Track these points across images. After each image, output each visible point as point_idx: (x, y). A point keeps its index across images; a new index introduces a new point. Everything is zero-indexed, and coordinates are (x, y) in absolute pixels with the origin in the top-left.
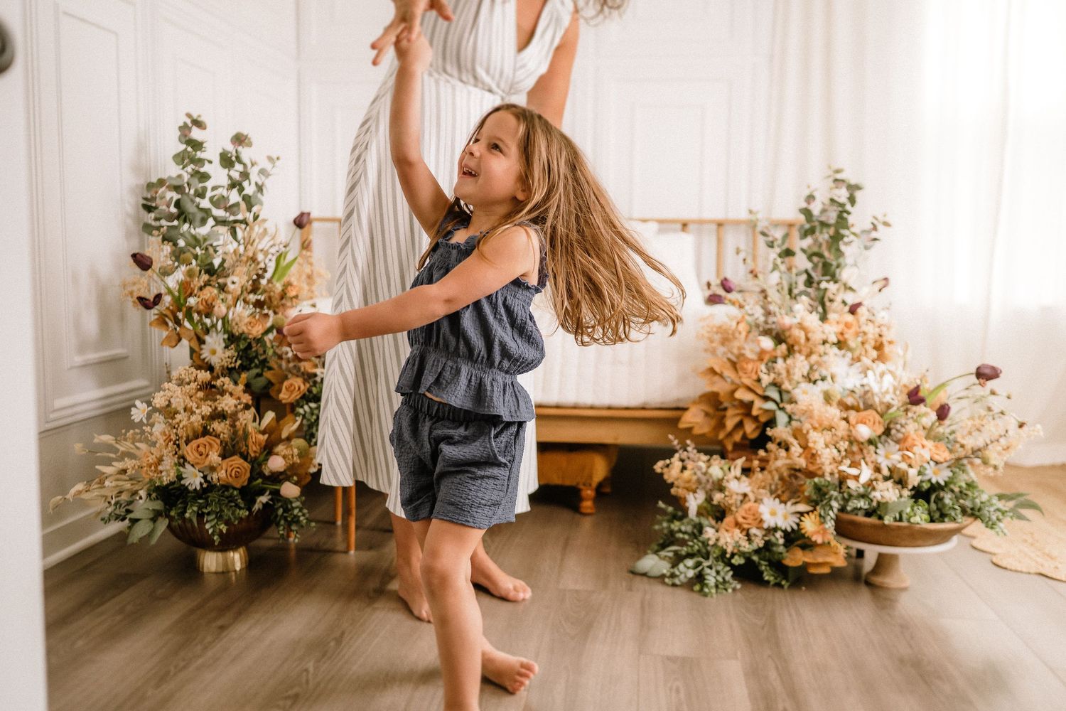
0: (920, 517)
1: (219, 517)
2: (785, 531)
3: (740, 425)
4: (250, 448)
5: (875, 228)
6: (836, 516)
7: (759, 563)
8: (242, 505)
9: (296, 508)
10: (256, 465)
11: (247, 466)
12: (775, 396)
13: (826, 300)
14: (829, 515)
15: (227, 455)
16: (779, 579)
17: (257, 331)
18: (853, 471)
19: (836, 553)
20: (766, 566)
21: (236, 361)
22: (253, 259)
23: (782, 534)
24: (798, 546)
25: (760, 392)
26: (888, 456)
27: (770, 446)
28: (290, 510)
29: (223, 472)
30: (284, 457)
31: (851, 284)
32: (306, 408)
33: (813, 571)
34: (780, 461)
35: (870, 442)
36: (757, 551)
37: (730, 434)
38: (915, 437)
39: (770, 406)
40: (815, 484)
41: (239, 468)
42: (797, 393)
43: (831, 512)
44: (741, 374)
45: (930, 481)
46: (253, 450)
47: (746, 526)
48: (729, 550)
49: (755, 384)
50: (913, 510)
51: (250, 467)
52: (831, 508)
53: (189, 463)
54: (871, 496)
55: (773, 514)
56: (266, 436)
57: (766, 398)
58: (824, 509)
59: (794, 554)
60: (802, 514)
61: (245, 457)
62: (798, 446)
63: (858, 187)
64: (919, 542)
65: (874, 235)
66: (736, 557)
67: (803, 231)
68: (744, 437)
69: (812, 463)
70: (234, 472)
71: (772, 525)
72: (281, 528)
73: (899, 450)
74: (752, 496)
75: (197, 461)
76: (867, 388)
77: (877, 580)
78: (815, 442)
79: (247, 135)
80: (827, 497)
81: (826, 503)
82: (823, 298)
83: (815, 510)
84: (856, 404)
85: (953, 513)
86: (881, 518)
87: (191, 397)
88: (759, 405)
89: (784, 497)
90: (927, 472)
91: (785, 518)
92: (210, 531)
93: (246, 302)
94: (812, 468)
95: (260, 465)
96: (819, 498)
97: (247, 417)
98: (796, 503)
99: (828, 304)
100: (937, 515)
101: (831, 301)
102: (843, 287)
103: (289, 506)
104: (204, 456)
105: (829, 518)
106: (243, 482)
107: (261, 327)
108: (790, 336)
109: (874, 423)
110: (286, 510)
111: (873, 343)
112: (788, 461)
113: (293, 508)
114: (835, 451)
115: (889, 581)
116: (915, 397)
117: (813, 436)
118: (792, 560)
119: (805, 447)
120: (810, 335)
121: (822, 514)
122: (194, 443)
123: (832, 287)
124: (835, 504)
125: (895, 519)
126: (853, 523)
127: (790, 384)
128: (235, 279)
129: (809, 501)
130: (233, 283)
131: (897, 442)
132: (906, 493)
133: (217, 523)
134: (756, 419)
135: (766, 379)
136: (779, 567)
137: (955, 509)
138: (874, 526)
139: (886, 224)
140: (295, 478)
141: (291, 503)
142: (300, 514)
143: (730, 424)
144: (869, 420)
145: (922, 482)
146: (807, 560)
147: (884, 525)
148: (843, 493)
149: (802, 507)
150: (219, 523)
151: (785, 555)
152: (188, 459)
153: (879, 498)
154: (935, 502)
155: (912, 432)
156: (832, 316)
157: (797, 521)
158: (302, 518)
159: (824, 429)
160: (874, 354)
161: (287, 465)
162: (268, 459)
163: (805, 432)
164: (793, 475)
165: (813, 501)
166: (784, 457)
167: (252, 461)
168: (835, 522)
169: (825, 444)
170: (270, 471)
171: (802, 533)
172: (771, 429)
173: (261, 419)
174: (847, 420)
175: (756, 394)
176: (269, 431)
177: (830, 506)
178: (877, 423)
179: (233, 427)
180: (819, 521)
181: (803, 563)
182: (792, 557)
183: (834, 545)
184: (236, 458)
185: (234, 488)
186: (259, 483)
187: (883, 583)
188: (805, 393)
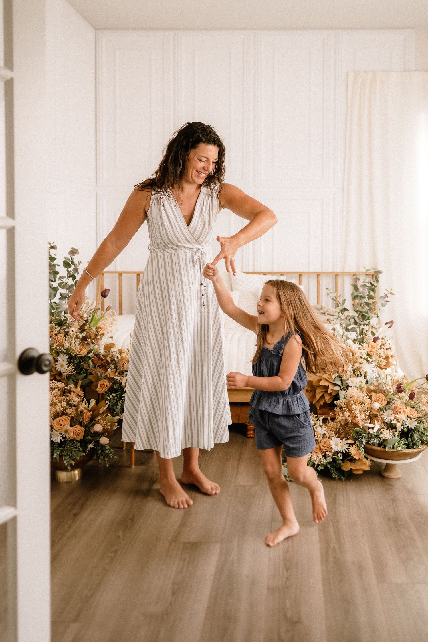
0: (402, 449)
1: (71, 457)
2: (342, 453)
3: (323, 397)
4: (84, 420)
5: (387, 296)
6: (365, 446)
7: (330, 468)
8: (81, 450)
9: (108, 449)
10: (87, 427)
11: (83, 429)
12: (339, 383)
13: (363, 333)
14: (361, 446)
15: (73, 425)
16: (340, 476)
17: (83, 353)
18: (372, 426)
19: (365, 464)
20: (333, 470)
21: (74, 371)
23: (341, 454)
24: (348, 460)
25: (332, 381)
26: (389, 417)
27: (336, 409)
28: (104, 451)
29: (72, 434)
30: (101, 424)
31: (374, 326)
32: (111, 396)
33: (355, 472)
34: (340, 418)
35: (381, 409)
36: (330, 463)
37: (318, 401)
38: (400, 407)
39: (337, 388)
40: (356, 430)
41: (79, 431)
42: (349, 383)
43: (362, 445)
45: (408, 427)
46: (86, 421)
47: (324, 451)
48: (316, 463)
49: (329, 377)
50: (399, 443)
51: (84, 429)
52: (362, 442)
53: (55, 429)
54: (380, 437)
55: (337, 445)
56: (92, 412)
57: (335, 385)
58: (360, 443)
59: (346, 465)
60: (350, 445)
61: (81, 424)
62: (348, 412)
63: (379, 272)
64: (403, 458)
65: (386, 299)
66: (320, 466)
67: (353, 297)
68: (325, 403)
69: (354, 420)
70: (77, 433)
71: (336, 450)
72: (100, 460)
74: (327, 435)
75: (59, 428)
76: (380, 382)
77: (386, 474)
78: (355, 410)
79: (77, 250)
80: (361, 437)
81: (360, 439)
83: (355, 443)
84: (375, 389)
85: (417, 444)
86: (385, 447)
87: (56, 396)
88: (331, 387)
89: (342, 436)
90: (407, 423)
91: (342, 446)
92: (66, 464)
93: (77, 337)
94: (354, 422)
95: (89, 428)
96: (358, 437)
97: (83, 406)
98: (347, 439)
99: (364, 336)
100: (411, 444)
101: (366, 334)
102: (371, 327)
103: (104, 449)
104: (62, 426)
105: (361, 448)
106: (81, 437)
107: (85, 350)
109: (382, 400)
110: (102, 451)
111: (384, 356)
112: (344, 418)
113: (106, 449)
114: (364, 415)
115: (392, 475)
116: (400, 389)
117: (354, 407)
118: (345, 467)
119: (350, 411)
121: (358, 445)
122: (57, 419)
123: (366, 328)
124: (364, 440)
125: (391, 448)
126: (372, 449)
127: (346, 378)
128: (74, 329)
129: (353, 438)
130: (72, 331)
131: (393, 410)
132: (396, 434)
133: (70, 460)
134: (330, 394)
135: (334, 375)
136: (339, 470)
137: (418, 442)
138: (381, 451)
139: (392, 294)
140: (106, 434)
141: (105, 447)
142: (109, 451)
143: (318, 396)
144: (380, 399)
145: (404, 428)
146: (352, 468)
147: (386, 451)
148: (368, 434)
149: (350, 441)
151: (342, 464)
152: (54, 427)
153: (384, 438)
154: (410, 438)
155: (399, 405)
156: (365, 344)
157: (348, 448)
158: (110, 455)
159: (359, 403)
160: (384, 362)
161: (104, 429)
162: (93, 425)
163: (351, 405)
164: (346, 424)
165: (355, 438)
166: (342, 415)
167: (85, 427)
168: (364, 449)
169: (360, 411)
170: (94, 431)
171: (350, 454)
172: (337, 400)
173: (89, 404)
174: (370, 398)
175: (330, 382)
176: (93, 410)
177: (362, 441)
178: (384, 400)
179: (77, 410)
180: (357, 449)
181: (351, 469)
182: (345, 466)
183: (364, 459)
184: (78, 425)
185: (77, 441)
186: (89, 437)
187: (389, 476)
188: (352, 382)
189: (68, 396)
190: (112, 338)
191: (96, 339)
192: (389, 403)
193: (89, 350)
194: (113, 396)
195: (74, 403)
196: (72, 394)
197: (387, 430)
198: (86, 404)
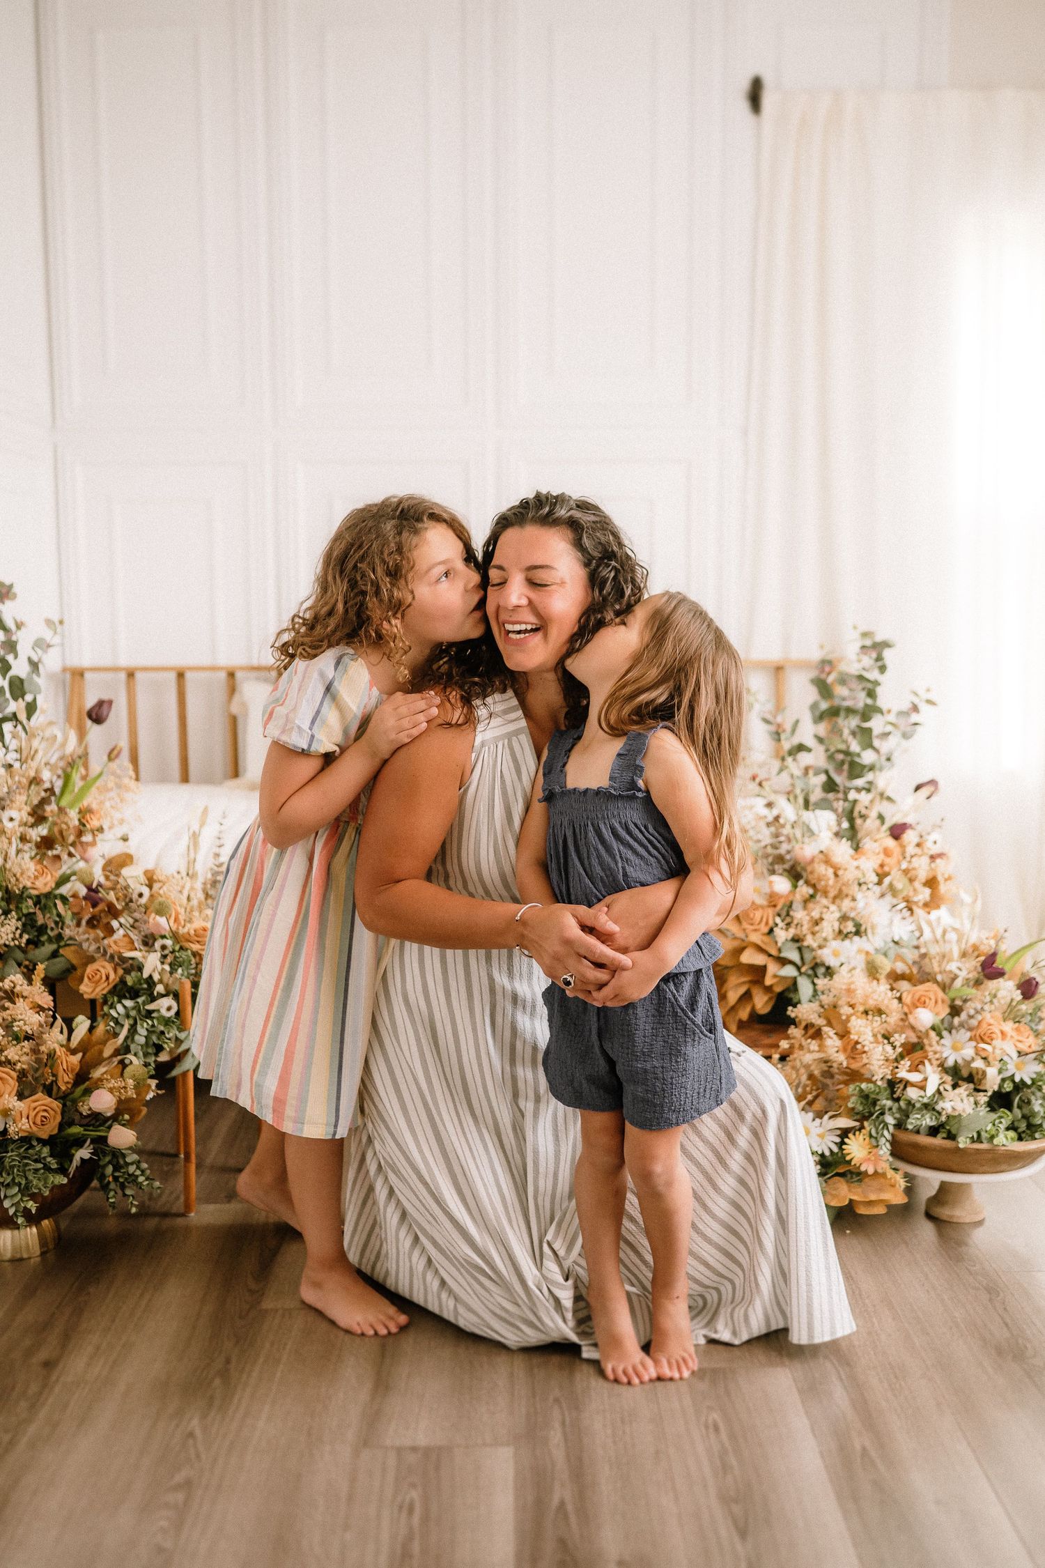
0: (1005, 1140)
1: (25, 1191)
2: (822, 1155)
3: (747, 996)
4: (60, 1078)
5: (915, 708)
6: (893, 1135)
8: (55, 1166)
9: (132, 1164)
10: (68, 1101)
11: (57, 1105)
12: (794, 956)
13: (856, 814)
14: (883, 1135)
15: (26, 1093)
17: (44, 884)
18: (915, 1077)
19: (893, 1186)
21: (21, 936)
22: (36, 781)
24: (839, 1174)
25: (774, 952)
26: (957, 1049)
27: (792, 1031)
28: (121, 1167)
29: (24, 1120)
30: (111, 1090)
31: (889, 793)
33: (862, 1210)
34: (809, 1055)
35: (934, 1028)
37: (733, 1009)
38: (992, 1021)
39: (789, 971)
40: (861, 1090)
41: (45, 1110)
42: (827, 956)
43: (886, 1133)
44: (745, 925)
45: (1012, 1078)
46: (65, 1081)
49: (766, 939)
50: (994, 1125)
51: (60, 1106)
52: (886, 1125)
54: (938, 1108)
56: (80, 1055)
57: (784, 962)
58: (877, 1129)
59: (836, 1189)
60: (845, 1133)
61: (49, 1090)
62: (835, 1037)
63: (886, 644)
64: (1003, 1167)
65: (915, 717)
67: (817, 714)
68: (755, 1011)
69: (854, 1058)
70: (39, 1117)
72: (112, 1194)
73: (971, 1039)
76: (923, 950)
77: (944, 1212)
78: (859, 1034)
79: (11, 586)
80: (877, 1108)
81: (878, 1117)
82: (852, 812)
83: (862, 1127)
84: (908, 972)
86: (952, 1137)
88: (772, 968)
89: (819, 1104)
90: (1009, 1066)
91: (821, 1136)
92: (11, 1212)
93: (23, 839)
94: (855, 1066)
95: (75, 1102)
96: (867, 1111)
97: (54, 1039)
98: (836, 1115)
99: (859, 821)
100: (1024, 1126)
101: (864, 817)
102: (878, 798)
103: (121, 1162)
105: (883, 1141)
106: (52, 1131)
107: (49, 877)
108: (812, 873)
109: (936, 1002)
110: (116, 1169)
111: (924, 881)
112: (821, 1055)
113: (127, 1164)
114: (889, 1048)
115: (959, 1212)
116: (990, 969)
117: (857, 1023)
118: (833, 1197)
119: (843, 1034)
120: (840, 873)
121: (873, 1134)
123: (864, 798)
124: (890, 1120)
125: (973, 1140)
126: (916, 1146)
127: (815, 941)
128: (14, 814)
129: (852, 1113)
130: (11, 819)
131: (970, 1029)
132: (983, 1098)
133: (21, 1199)
134: (769, 989)
135: (782, 935)
138: (944, 1150)
139: (929, 702)
140: (127, 1117)
141: (124, 1156)
142: (138, 1172)
143: (734, 993)
144: (930, 999)
145: (1003, 1080)
146: (853, 1197)
147: (958, 1148)
148: (898, 1100)
149: (844, 1122)
150: (25, 1199)
153: (949, 1111)
154: (1019, 1107)
155: (986, 1016)
156: (867, 844)
157: (838, 1140)
158: (141, 1179)
159: (866, 1013)
160: (925, 894)
161: (120, 1102)
162: (88, 1092)
163: (844, 1018)
164: (828, 1074)
165: (857, 1114)
166: (817, 1048)
167: (64, 1098)
168: (892, 1144)
169: (875, 1036)
170: (90, 1109)
171: (848, 1158)
172: (795, 1006)
173: (71, 1031)
174: (900, 999)
175: (770, 955)
176: (84, 1047)
177: (883, 1121)
178: (940, 1002)
179: (35, 1051)
180: (870, 1143)
181: (851, 1201)
182: (834, 1192)
183: (890, 1173)
184: (40, 1095)
185: (39, 1140)
186: (76, 1130)
187: (952, 1217)
188: (836, 954)
189: (8, 1009)
190: (125, 839)
191: (81, 843)
192: (955, 1011)
193: (61, 877)
194: (125, 1007)
195: (27, 1028)
196: (20, 1003)
197: (955, 1086)
198: (61, 1032)
